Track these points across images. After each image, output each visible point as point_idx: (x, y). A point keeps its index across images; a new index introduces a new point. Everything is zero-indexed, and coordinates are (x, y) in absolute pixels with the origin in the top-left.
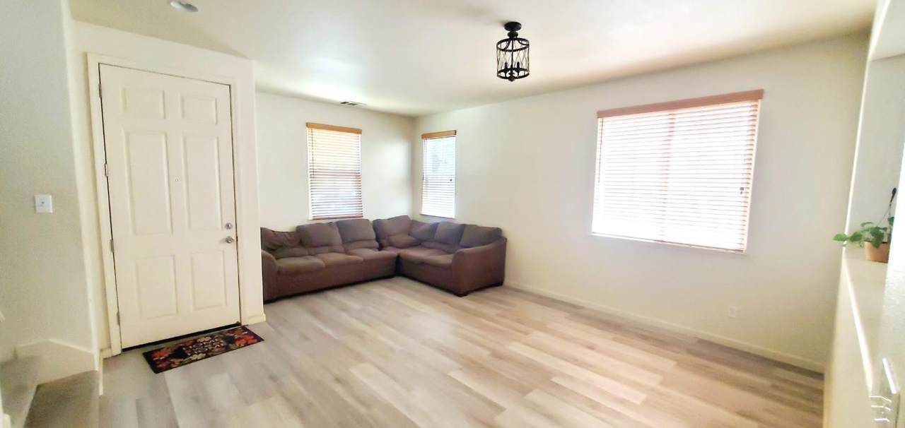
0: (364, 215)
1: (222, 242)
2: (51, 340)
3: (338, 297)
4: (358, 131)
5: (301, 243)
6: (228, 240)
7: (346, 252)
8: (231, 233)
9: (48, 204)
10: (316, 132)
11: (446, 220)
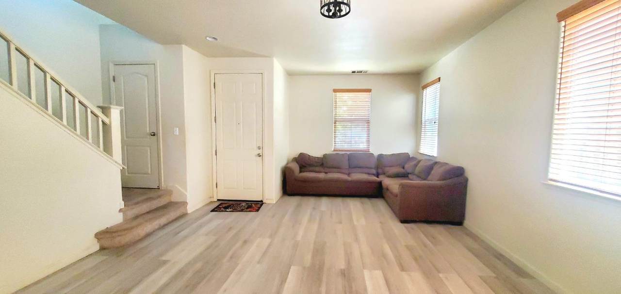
0: (370, 150)
1: (256, 156)
2: (176, 186)
3: (325, 202)
4: (369, 91)
5: (322, 165)
6: (259, 155)
7: (349, 174)
8: (260, 152)
9: (177, 131)
10: (338, 94)
11: (428, 158)
